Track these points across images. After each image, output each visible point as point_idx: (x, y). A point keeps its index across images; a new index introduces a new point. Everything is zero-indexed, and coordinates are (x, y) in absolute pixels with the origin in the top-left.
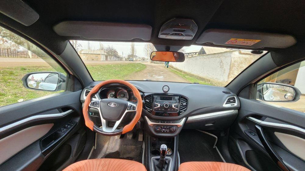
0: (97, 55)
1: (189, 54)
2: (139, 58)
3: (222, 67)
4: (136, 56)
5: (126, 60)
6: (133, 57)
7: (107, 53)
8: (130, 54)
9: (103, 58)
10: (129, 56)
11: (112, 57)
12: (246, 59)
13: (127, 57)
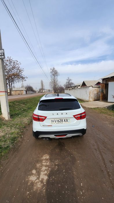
0: (20, 91)
1: (75, 86)
2: (47, 90)
3: (87, 94)
4: (44, 89)
5: (38, 92)
6: (43, 90)
7: (27, 89)
8: (41, 88)
9: (24, 92)
10: (40, 90)
11: (30, 92)
12: (95, 89)
13: (39, 90)
